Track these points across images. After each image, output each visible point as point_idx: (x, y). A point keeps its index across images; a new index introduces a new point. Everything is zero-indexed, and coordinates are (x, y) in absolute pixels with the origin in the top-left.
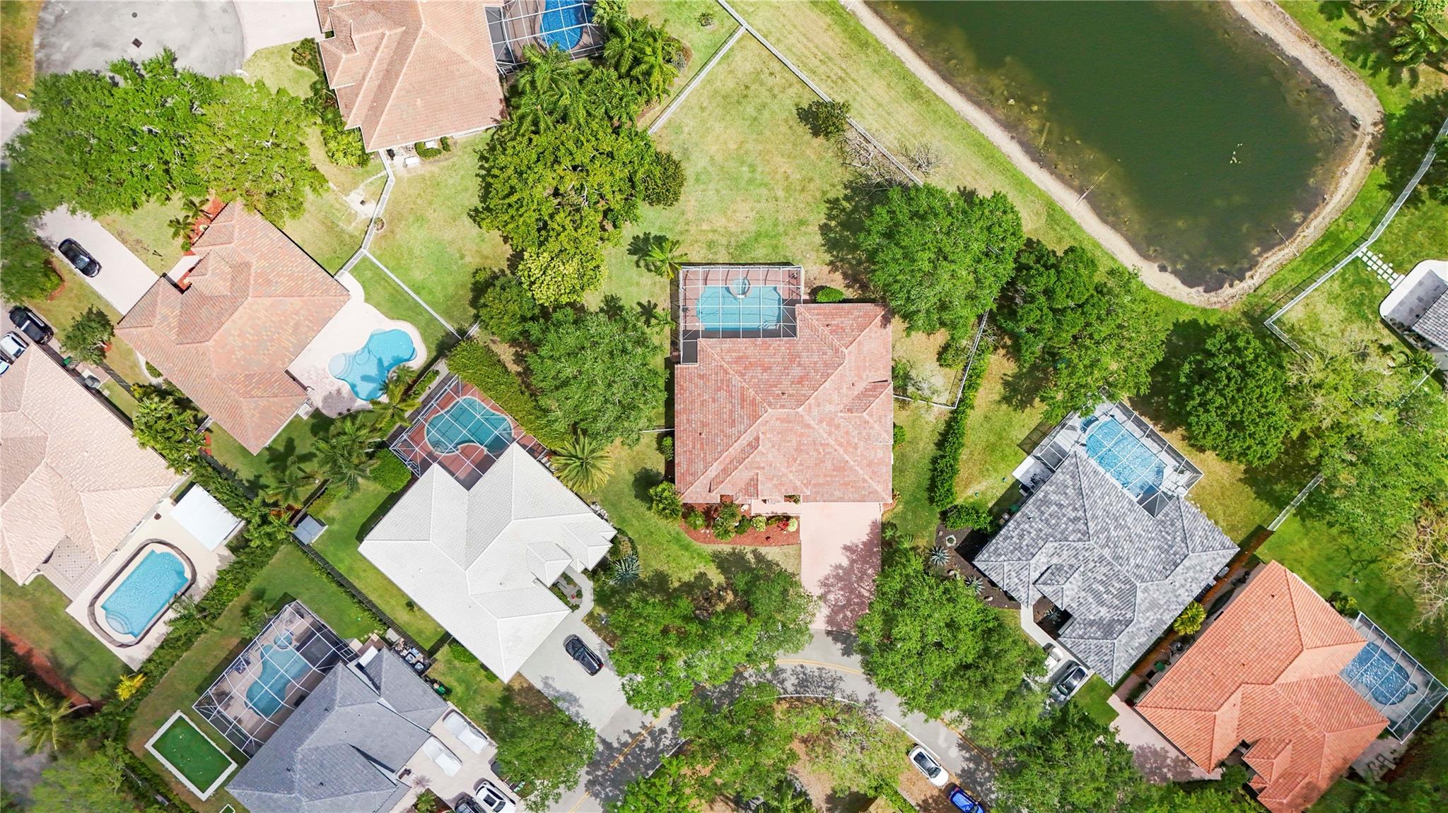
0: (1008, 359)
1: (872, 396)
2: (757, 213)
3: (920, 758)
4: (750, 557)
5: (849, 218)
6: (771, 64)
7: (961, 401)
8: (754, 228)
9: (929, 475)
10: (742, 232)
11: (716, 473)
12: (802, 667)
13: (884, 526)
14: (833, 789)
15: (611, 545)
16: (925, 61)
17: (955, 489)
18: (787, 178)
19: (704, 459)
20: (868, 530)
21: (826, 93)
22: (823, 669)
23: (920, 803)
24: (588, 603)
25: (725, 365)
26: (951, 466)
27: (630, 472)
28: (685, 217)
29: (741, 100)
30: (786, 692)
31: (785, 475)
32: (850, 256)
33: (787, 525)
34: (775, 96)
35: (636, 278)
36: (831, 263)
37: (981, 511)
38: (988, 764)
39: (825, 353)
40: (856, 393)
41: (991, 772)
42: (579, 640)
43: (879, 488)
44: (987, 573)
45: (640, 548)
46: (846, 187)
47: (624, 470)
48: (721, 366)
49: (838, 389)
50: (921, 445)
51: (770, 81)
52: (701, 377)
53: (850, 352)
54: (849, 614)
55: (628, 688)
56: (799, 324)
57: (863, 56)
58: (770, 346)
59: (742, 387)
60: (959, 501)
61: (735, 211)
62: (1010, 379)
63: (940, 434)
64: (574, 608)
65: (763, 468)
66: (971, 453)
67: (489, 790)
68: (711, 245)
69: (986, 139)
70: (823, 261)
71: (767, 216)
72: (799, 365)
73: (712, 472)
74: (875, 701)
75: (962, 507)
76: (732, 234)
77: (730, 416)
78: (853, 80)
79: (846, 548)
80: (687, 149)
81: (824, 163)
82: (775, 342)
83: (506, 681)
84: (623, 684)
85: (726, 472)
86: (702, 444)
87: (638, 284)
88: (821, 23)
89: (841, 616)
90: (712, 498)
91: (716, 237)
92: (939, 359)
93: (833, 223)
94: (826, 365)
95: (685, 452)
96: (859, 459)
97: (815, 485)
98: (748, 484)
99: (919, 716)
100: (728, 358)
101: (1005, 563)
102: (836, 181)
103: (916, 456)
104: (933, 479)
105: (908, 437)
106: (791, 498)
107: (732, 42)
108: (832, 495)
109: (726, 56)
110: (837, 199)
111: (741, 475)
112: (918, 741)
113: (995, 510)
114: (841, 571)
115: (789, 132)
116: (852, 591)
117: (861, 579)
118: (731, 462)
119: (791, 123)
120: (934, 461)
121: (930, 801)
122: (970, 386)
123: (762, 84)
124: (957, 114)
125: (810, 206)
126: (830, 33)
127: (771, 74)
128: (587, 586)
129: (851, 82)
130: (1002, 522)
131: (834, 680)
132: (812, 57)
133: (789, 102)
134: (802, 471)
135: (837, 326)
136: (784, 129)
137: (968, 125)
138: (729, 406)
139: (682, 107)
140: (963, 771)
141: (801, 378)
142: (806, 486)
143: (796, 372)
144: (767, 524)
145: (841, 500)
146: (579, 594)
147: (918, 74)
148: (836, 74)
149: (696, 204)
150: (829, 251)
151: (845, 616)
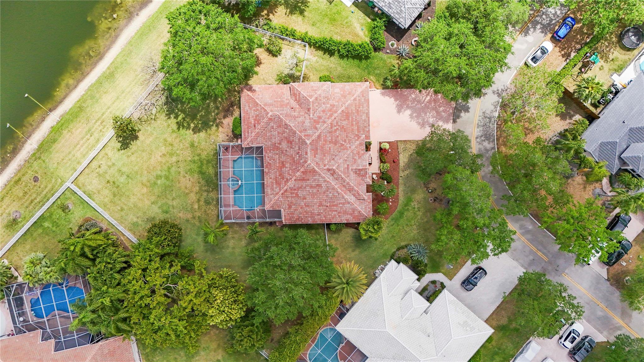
0: (276, 12)
1: (299, 96)
2: (187, 173)
3: (534, 59)
4: (407, 172)
5: (188, 115)
6: (93, 167)
7: (303, 41)
8: (196, 176)
9: (351, 60)
10: (199, 183)
11: (352, 197)
12: (477, 138)
13: (385, 87)
14: (557, 115)
15: (401, 264)
16: (91, 70)
17: (360, 43)
18: (164, 155)
19: (343, 204)
20: (387, 98)
21: (111, 132)
22: (478, 124)
23: (564, 59)
24: (439, 277)
25: (282, 192)
26: (344, 46)
27: (353, 251)
28: (190, 219)
29: (116, 185)
30: (494, 148)
31: (352, 152)
32: (213, 114)
33: (385, 149)
34: (114, 164)
35: (230, 250)
36: (217, 126)
37: (373, 26)
38: (537, 16)
39: (272, 127)
40: (298, 106)
41: (543, 14)
42: (463, 283)
43: (360, 90)
44: (413, 19)
45: (403, 244)
46: (169, 118)
47: (353, 255)
48: (282, 194)
49: (295, 117)
50: (332, 65)
51: (104, 167)
52: (290, 207)
53: (271, 111)
54: (441, 109)
55: (497, 252)
56: (255, 145)
57: (88, 109)
58: (269, 163)
59: (295, 180)
60: (368, 40)
61: (186, 188)
62: (288, 10)
63: (324, 53)
64: (443, 286)
65: (348, 165)
66: (336, 33)
67: (565, 340)
68: (207, 203)
69: (138, 31)
70: (216, 131)
71: (189, 168)
72: (280, 144)
73: (351, 199)
74: (498, 90)
75: (371, 38)
76: (200, 189)
77: (314, 187)
78: (102, 115)
79: (399, 111)
80: (148, 219)
81: (155, 132)
82: (267, 160)
83: (493, 331)
84: (494, 255)
85: (351, 190)
86: (333, 206)
87: (233, 248)
88: (68, 136)
89: (443, 114)
90: (369, 198)
91: (202, 200)
92: (276, 56)
93: (192, 125)
94: (279, 126)
95: (339, 216)
96: (340, 103)
97: (359, 131)
98: (359, 175)
99: (510, 59)
100: (277, 190)
101: (406, 6)
102: (166, 124)
103: (339, 69)
104: (354, 57)
105: (327, 74)
106: (368, 147)
107: (80, 193)
108: (365, 121)
109: (89, 196)
110: (177, 123)
111: (353, 180)
112: (523, 62)
113: (372, 17)
114: (414, 115)
115: (135, 155)
116: (426, 107)
117: (419, 102)
118: (344, 186)
119: (130, 154)
120: (342, 57)
121: (563, 52)
122: (293, 35)
123: (106, 173)
124: (123, 50)
125: (181, 140)
126: (73, 130)
127: (99, 167)
128: (429, 277)
129: (104, 117)
130: (380, 12)
131: (486, 117)
132: (89, 141)
133: (117, 155)
134: (350, 141)
135: (255, 120)
136: (133, 158)
137: (130, 43)
138: (308, 188)
139: (121, 223)
140: (542, 32)
141: (288, 142)
142: (359, 137)
143: (284, 145)
144: (385, 163)
145: (368, 115)
146: (434, 282)
147: (99, 75)
148: (99, 126)
149: (182, 212)
150: (210, 127)
151: (444, 111)
